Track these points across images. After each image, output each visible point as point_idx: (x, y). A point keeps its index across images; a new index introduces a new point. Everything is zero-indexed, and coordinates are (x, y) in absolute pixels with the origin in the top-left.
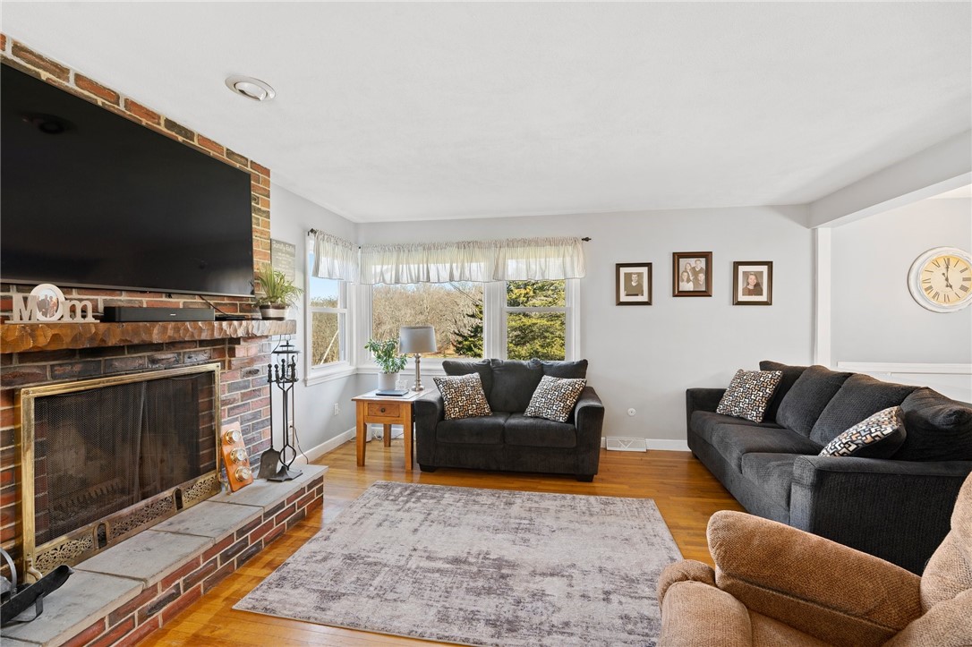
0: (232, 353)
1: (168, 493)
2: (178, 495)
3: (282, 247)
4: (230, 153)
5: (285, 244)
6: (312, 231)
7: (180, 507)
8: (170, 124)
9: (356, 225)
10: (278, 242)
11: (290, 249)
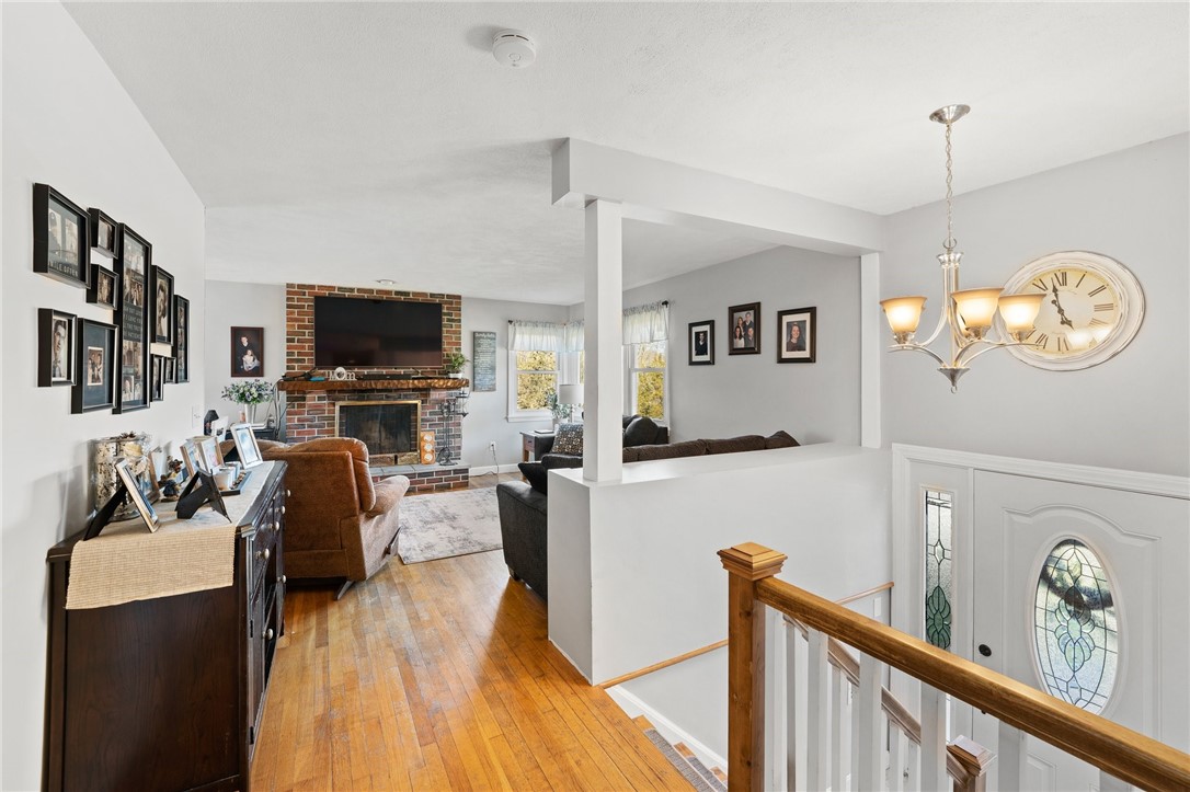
0: (427, 395)
1: (392, 455)
2: (396, 457)
3: (483, 335)
4: (432, 295)
5: (486, 333)
6: (510, 322)
7: (396, 463)
8: (397, 293)
9: (568, 307)
10: (479, 333)
11: (492, 336)
